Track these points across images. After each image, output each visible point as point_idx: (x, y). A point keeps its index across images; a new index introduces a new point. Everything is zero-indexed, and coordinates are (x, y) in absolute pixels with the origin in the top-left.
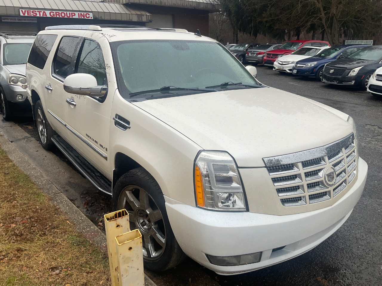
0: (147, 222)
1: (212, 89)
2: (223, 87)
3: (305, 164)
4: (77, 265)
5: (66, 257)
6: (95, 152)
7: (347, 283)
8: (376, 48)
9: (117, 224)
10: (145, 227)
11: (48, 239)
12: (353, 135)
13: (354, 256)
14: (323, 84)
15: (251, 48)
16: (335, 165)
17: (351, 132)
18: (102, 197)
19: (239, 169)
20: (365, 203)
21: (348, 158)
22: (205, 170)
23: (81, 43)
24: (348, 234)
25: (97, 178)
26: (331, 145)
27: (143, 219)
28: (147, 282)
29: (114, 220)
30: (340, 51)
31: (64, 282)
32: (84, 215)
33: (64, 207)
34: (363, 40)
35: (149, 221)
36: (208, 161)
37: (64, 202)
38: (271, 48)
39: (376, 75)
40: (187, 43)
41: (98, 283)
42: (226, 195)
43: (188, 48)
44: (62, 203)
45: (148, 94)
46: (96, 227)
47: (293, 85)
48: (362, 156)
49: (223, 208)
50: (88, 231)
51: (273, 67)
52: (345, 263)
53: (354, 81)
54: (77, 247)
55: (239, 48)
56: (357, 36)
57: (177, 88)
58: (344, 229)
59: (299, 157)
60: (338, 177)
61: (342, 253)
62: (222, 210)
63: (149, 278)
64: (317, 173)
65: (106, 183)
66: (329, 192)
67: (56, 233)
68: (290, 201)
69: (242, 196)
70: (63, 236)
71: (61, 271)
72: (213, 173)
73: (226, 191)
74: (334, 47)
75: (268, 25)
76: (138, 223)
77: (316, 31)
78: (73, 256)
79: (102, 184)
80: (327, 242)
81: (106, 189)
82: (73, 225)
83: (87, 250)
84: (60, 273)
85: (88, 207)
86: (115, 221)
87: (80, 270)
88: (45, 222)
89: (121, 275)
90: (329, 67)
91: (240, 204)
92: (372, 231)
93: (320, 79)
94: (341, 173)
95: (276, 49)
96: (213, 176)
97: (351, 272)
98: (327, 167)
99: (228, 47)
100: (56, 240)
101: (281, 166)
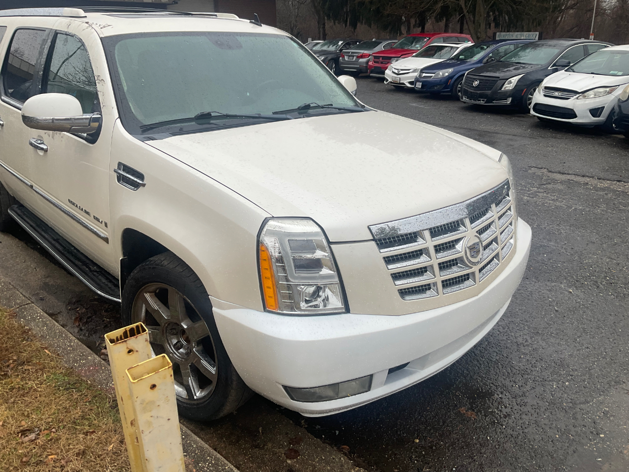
0: (184, 343)
1: (284, 116)
2: (302, 111)
3: (435, 231)
4: (67, 423)
5: (47, 410)
6: (86, 230)
7: (505, 413)
8: (543, 45)
9: (127, 348)
10: (181, 350)
11: (12, 383)
12: (507, 183)
13: (515, 371)
14: (464, 105)
15: (348, 46)
16: (481, 232)
17: (505, 179)
18: (105, 306)
19: (332, 246)
20: (529, 290)
21: (502, 220)
22: (277, 250)
23: (49, 41)
24: (505, 339)
25: (94, 275)
26: (474, 201)
27: (178, 338)
28: (190, 440)
29: (122, 342)
30: (489, 50)
31: (46, 453)
32: (74, 338)
33: (38, 327)
34: (523, 31)
35: (187, 340)
36: (279, 235)
37: (39, 319)
38: (380, 47)
39: (543, 88)
40: (239, 38)
41: (104, 448)
42: (312, 289)
43: (240, 46)
44: (35, 320)
45: (173, 126)
46: (96, 356)
47: (416, 107)
48: (525, 216)
49: (309, 310)
50: (84, 364)
51: (384, 79)
52: (501, 383)
53: (510, 99)
54: (65, 393)
55: (329, 47)
56: (514, 25)
57: (224, 115)
58: (499, 331)
59: (425, 222)
60: (487, 250)
61: (496, 368)
62: (307, 313)
63: (191, 433)
64: (454, 246)
65: (111, 281)
66: (473, 273)
67: (27, 372)
68: (413, 291)
69: (337, 288)
70: (39, 377)
71: (39, 434)
72: (290, 254)
73: (311, 282)
74: (480, 44)
75: (373, 8)
76: (168, 346)
77: (451, 17)
78: (58, 407)
79: (102, 285)
80: (474, 352)
81: (111, 292)
82: (56, 356)
83: (83, 396)
84: (38, 438)
85: (81, 324)
86: (124, 343)
87: (73, 431)
88: (6, 355)
89: (141, 431)
90: (471, 76)
91: (335, 302)
92: (540, 332)
93: (459, 96)
94: (490, 243)
95: (388, 48)
96: (289, 259)
97: (510, 396)
98: (468, 235)
99: (311, 46)
100: (27, 384)
101: (398, 237)
